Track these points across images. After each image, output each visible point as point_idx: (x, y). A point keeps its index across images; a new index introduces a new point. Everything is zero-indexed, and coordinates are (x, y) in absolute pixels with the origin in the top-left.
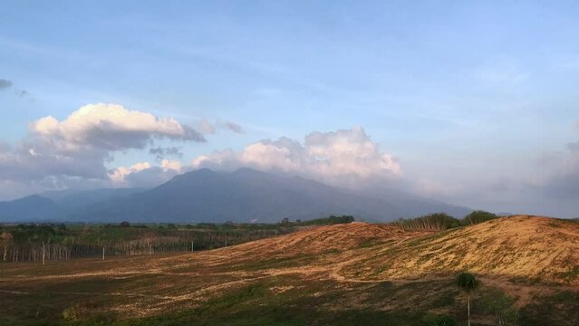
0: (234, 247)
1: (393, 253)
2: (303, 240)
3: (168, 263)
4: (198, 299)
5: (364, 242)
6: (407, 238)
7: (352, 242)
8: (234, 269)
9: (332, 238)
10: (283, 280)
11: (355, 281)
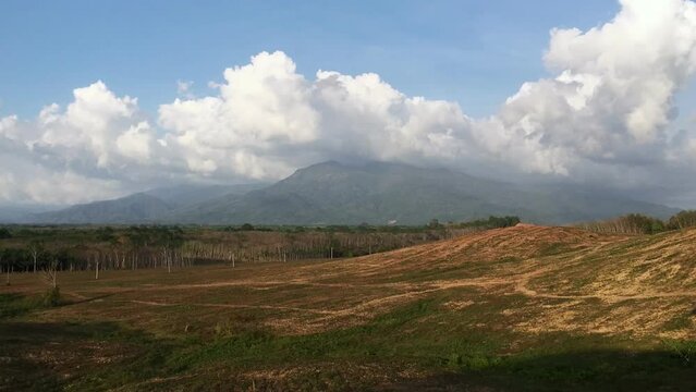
0: (386, 254)
1: (595, 263)
2: (470, 246)
3: (312, 272)
4: (362, 314)
5: (547, 250)
6: (603, 243)
7: (532, 249)
8: (393, 280)
9: (506, 243)
10: (458, 293)
11: (550, 296)
